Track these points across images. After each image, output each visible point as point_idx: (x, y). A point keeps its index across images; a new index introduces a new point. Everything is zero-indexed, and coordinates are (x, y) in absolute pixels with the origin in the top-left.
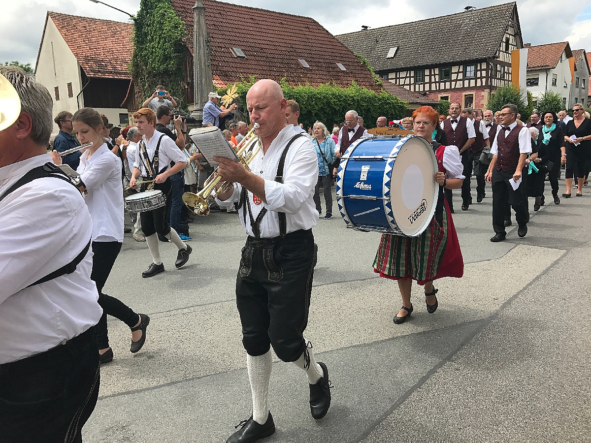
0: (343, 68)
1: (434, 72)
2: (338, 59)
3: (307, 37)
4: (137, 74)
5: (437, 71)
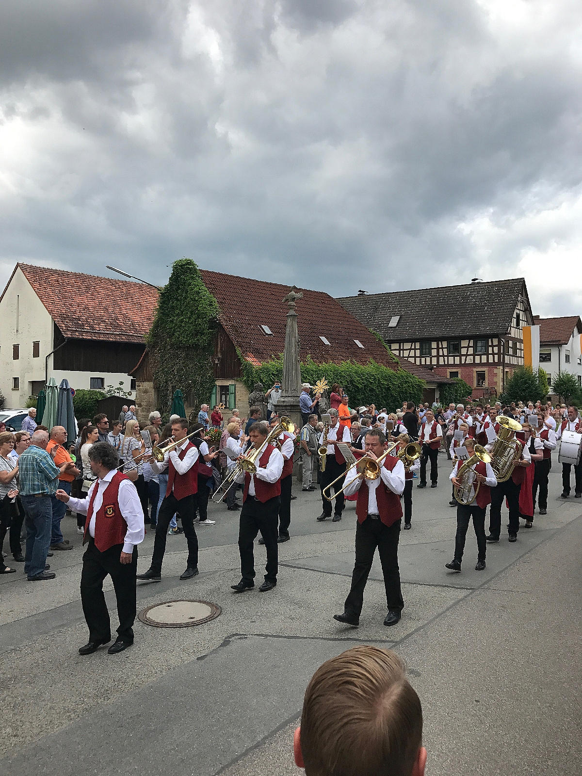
0: (360, 345)
1: (442, 345)
2: (354, 335)
3: (324, 313)
5: (445, 344)
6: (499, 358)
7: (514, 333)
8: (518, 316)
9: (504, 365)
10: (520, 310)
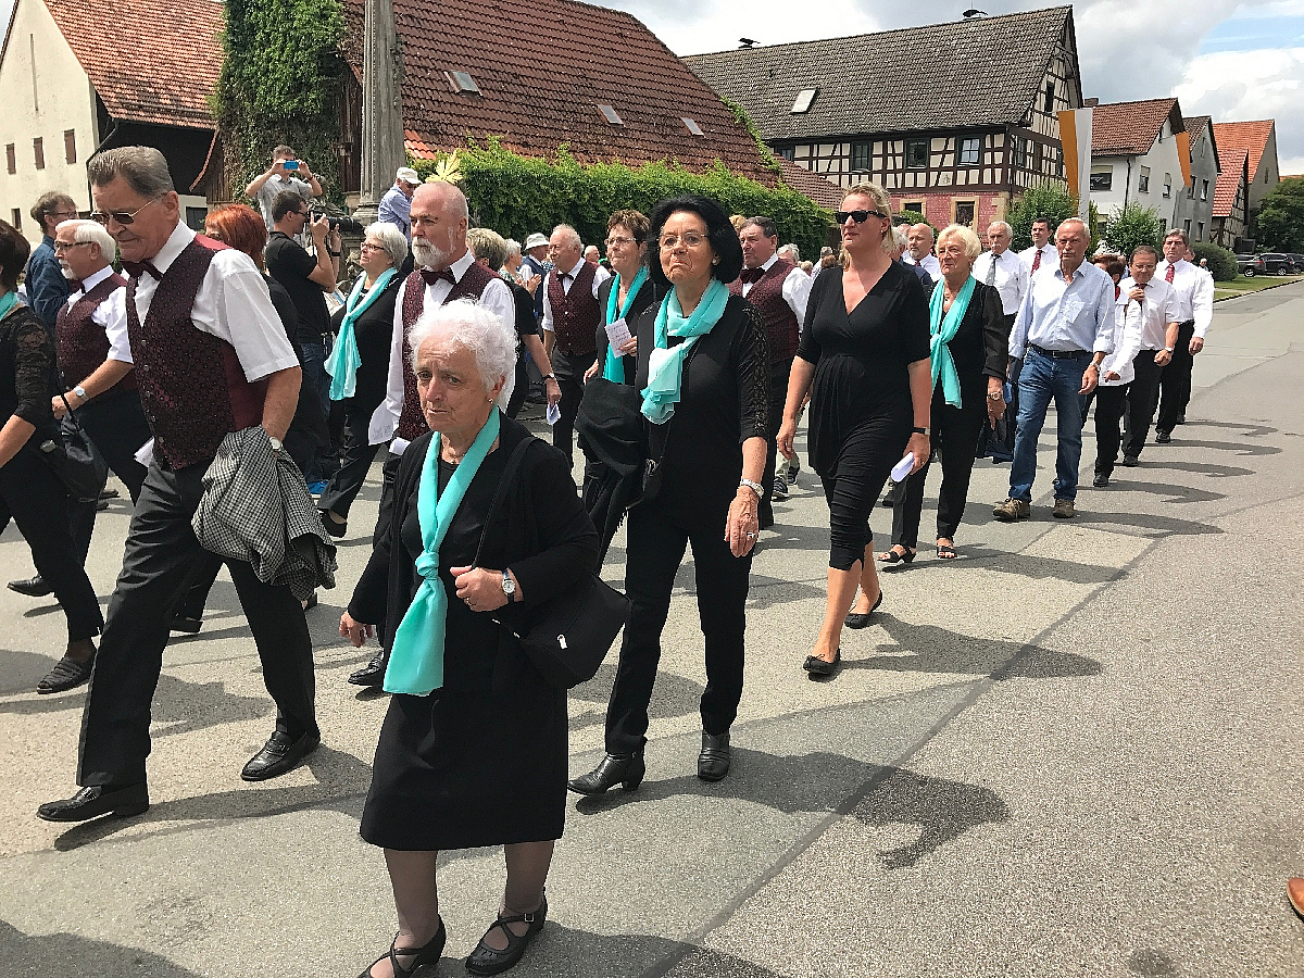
0: (696, 129)
1: (893, 149)
2: (685, 108)
3: (619, 55)
4: (230, 119)
5: (899, 147)
6: (1003, 175)
7: (1038, 124)
8: (1051, 88)
9: (1013, 189)
10: (1057, 77)
